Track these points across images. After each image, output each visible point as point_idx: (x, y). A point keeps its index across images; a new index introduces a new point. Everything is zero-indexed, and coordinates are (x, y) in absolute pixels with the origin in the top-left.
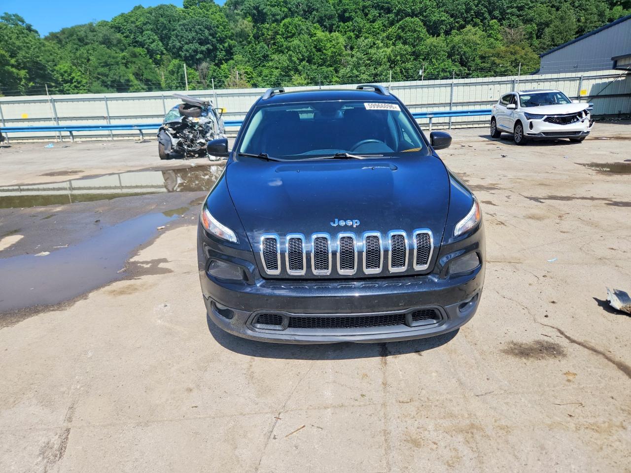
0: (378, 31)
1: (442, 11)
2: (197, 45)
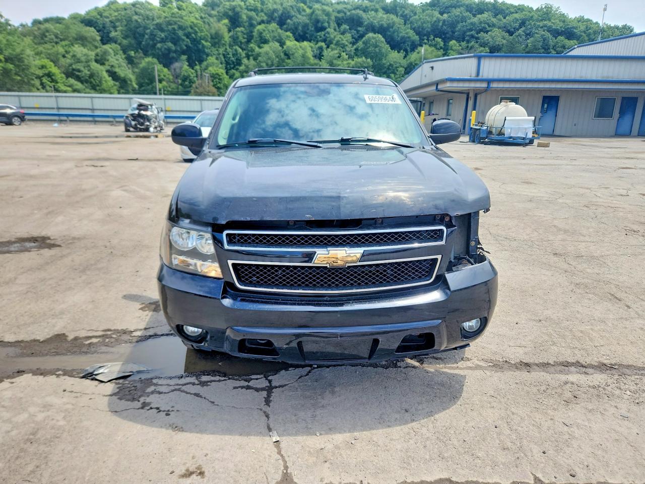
0: (347, 43)
1: (408, 28)
2: (170, 44)
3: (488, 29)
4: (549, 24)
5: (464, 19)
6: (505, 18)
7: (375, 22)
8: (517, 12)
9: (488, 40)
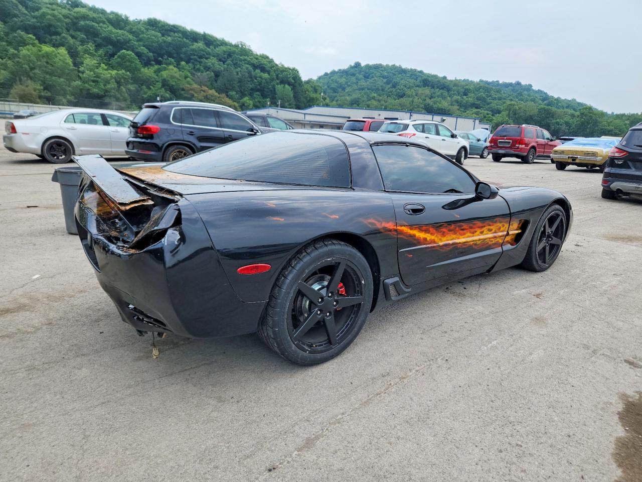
3: (207, 56)
4: (249, 59)
5: (185, 45)
6: (215, 48)
7: (113, 36)
8: (222, 45)
9: (210, 65)
